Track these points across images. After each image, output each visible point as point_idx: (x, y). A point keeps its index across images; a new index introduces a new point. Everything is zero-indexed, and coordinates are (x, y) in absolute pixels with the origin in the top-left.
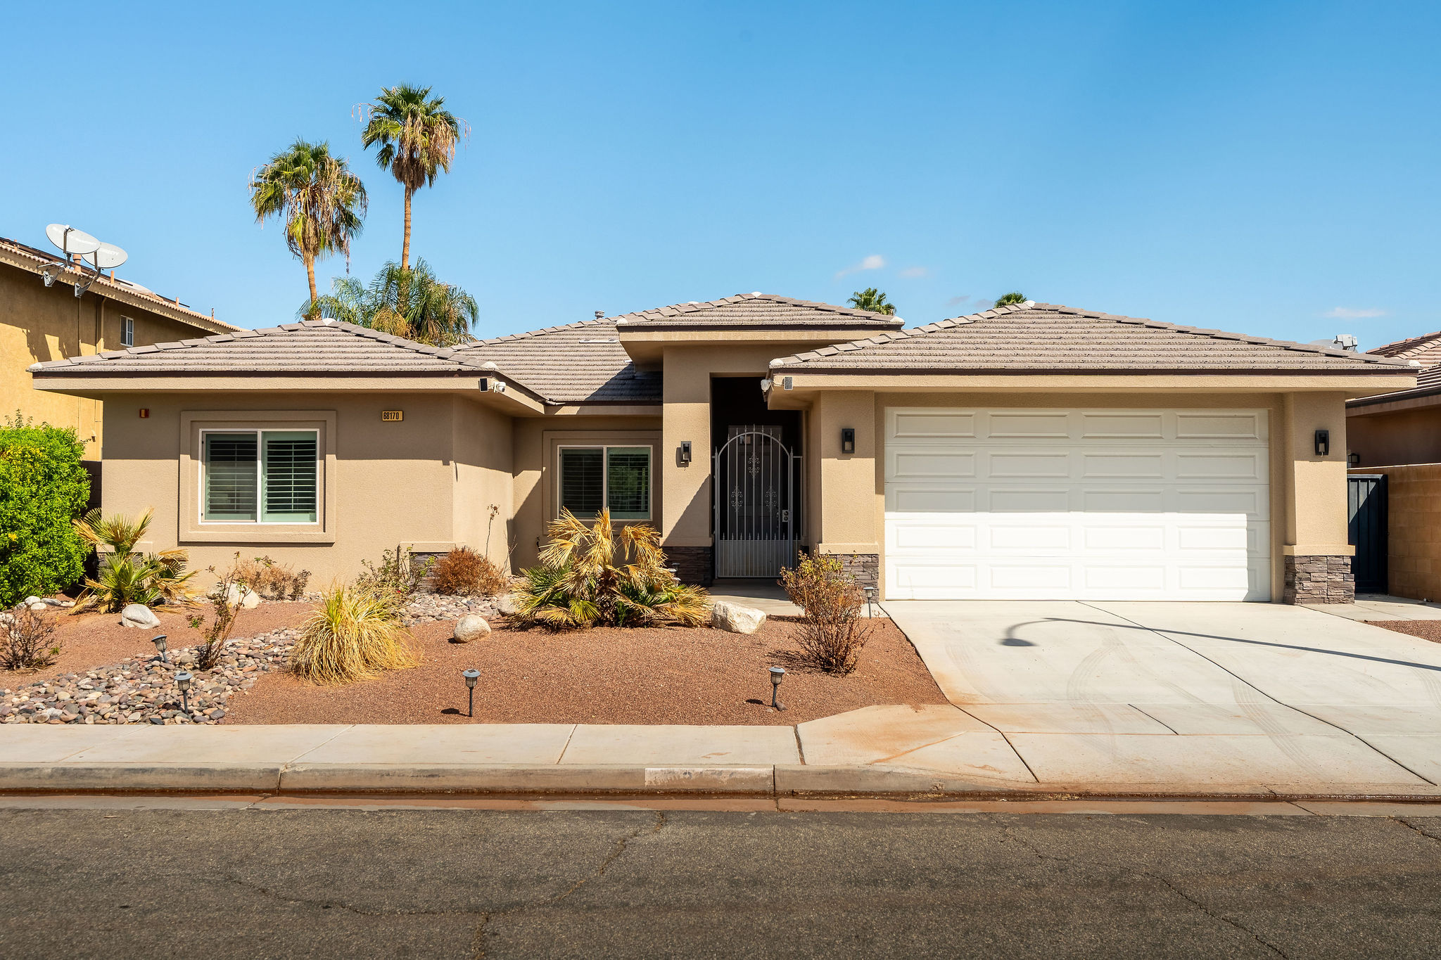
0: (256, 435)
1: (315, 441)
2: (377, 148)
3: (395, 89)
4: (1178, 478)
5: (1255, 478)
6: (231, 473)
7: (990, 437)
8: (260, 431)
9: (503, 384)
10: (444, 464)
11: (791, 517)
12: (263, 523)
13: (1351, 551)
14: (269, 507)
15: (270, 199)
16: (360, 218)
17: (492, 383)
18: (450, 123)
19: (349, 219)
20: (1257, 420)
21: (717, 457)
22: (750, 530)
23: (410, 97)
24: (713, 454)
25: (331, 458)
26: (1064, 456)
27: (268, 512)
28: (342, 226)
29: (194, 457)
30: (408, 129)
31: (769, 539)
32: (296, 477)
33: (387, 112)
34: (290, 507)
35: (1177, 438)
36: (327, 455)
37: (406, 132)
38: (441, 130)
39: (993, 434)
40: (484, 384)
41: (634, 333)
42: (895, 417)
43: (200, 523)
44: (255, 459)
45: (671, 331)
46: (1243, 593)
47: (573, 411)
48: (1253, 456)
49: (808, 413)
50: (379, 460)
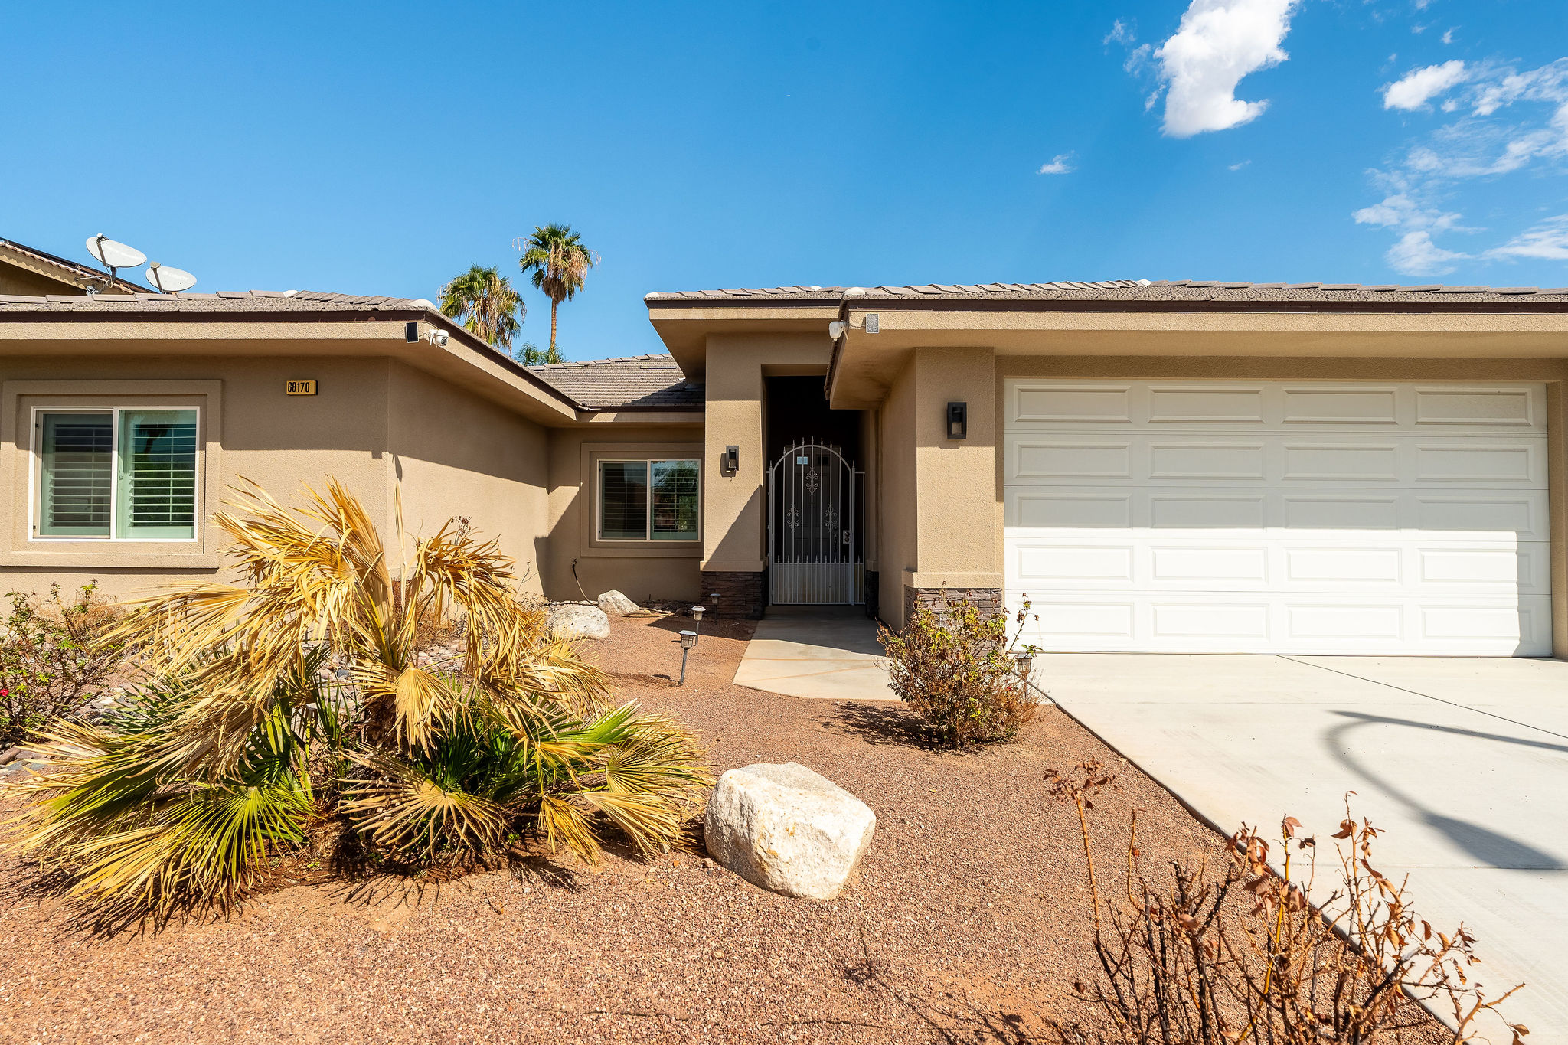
0: (111, 416)
1: (195, 426)
2: (532, 271)
3: (545, 229)
4: (1419, 480)
5: (1528, 481)
6: (86, 470)
7: (1151, 421)
8: (116, 410)
9: (444, 333)
10: (374, 457)
11: (852, 538)
12: (117, 540)
14: (136, 518)
15: (451, 307)
16: (520, 324)
17: (426, 331)
18: (585, 254)
19: (511, 324)
20: (1530, 397)
21: (772, 472)
22: (807, 553)
23: (554, 233)
24: (766, 468)
25: (214, 447)
26: (1258, 448)
27: (135, 525)
28: (507, 330)
29: (22, 444)
30: (552, 256)
31: (828, 562)
32: (176, 475)
33: (537, 244)
34: (167, 517)
35: (1418, 423)
36: (207, 444)
37: (551, 258)
38: (576, 256)
39: (1155, 418)
40: (412, 332)
41: (668, 310)
42: (1016, 392)
43: (30, 539)
44: (110, 450)
45: (712, 307)
46: (1512, 645)
47: (609, 418)
48: (1526, 450)
49: (878, 414)
50: (283, 451)
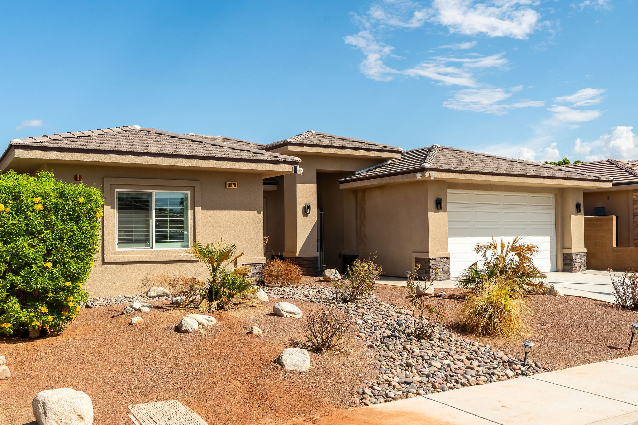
0: (152, 195)
4: (531, 221)
6: (135, 218)
8: (154, 192)
10: (258, 213)
12: (157, 249)
13: (585, 250)
14: (156, 239)
20: (552, 198)
25: (198, 209)
26: (498, 211)
27: (158, 242)
29: (113, 208)
35: (531, 205)
36: (196, 208)
39: (475, 202)
40: (295, 169)
41: (295, 146)
43: (116, 250)
48: (551, 213)
50: (224, 211)
